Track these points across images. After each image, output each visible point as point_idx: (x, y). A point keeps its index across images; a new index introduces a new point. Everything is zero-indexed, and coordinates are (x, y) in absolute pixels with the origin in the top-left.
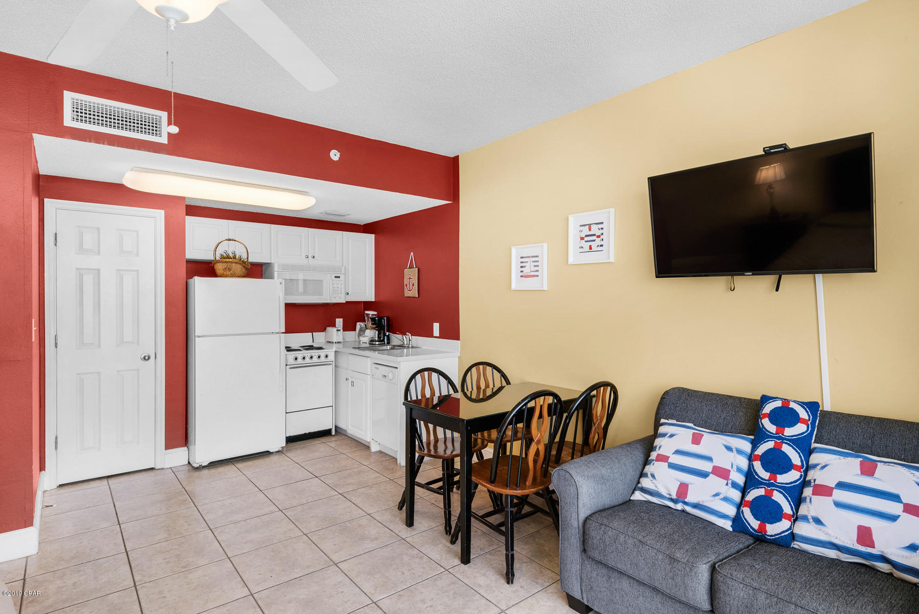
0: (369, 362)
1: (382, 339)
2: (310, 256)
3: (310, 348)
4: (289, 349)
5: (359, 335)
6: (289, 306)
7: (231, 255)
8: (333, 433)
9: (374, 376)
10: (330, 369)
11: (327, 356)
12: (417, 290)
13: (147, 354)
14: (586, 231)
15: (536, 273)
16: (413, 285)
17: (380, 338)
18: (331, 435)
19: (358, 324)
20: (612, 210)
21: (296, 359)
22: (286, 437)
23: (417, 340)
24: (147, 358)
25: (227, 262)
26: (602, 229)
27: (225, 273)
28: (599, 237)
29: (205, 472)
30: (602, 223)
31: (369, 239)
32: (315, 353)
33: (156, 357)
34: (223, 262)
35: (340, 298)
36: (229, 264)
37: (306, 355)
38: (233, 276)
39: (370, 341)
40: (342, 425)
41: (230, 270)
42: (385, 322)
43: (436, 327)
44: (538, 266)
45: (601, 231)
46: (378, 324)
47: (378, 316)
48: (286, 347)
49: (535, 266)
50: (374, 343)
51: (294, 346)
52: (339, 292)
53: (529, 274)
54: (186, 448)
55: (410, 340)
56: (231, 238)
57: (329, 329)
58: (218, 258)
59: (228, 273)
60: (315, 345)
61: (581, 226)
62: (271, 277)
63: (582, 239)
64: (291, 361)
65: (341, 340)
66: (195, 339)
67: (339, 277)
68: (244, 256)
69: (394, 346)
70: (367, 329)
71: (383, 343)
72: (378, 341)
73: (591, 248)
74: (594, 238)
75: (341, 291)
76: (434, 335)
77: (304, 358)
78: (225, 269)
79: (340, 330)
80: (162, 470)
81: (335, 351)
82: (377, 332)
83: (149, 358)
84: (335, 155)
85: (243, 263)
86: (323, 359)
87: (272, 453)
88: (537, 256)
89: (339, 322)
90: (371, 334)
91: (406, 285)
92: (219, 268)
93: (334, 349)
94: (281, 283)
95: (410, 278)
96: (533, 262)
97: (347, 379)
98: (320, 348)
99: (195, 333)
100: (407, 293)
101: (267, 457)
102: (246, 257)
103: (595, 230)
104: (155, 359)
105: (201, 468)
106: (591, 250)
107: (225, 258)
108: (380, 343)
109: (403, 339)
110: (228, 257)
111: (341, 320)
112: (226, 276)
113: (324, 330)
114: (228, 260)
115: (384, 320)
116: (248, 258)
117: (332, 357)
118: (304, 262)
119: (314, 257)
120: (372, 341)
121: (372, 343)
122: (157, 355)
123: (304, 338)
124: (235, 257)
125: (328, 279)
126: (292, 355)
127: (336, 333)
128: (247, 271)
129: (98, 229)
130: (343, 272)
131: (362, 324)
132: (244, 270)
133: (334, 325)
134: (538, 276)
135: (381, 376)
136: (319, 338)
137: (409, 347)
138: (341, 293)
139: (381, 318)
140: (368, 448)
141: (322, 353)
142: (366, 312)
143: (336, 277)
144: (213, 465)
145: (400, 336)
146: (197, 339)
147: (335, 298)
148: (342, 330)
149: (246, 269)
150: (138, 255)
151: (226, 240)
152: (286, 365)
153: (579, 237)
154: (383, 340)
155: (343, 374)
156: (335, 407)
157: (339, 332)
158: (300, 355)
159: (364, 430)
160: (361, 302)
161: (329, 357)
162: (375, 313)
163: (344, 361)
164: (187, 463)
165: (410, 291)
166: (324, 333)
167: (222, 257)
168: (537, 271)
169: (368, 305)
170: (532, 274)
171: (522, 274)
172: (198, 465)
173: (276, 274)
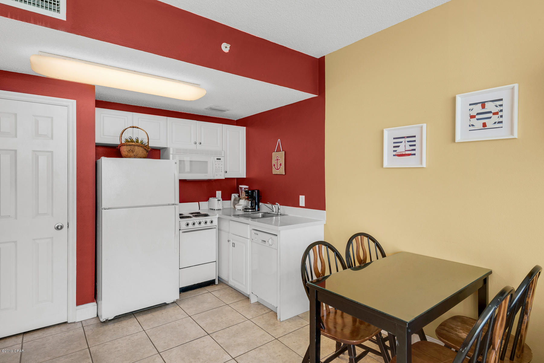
0: (249, 228)
1: (254, 207)
2: (198, 143)
3: (198, 215)
4: (182, 217)
5: (234, 204)
6: (182, 182)
7: (134, 140)
8: (217, 282)
9: (253, 241)
10: (214, 232)
11: (212, 222)
12: (284, 168)
13: (60, 224)
14: (478, 109)
15: (413, 152)
16: (281, 165)
17: (253, 206)
18: (215, 284)
19: (233, 195)
20: (516, 86)
21: (188, 225)
22: (180, 288)
23: (285, 209)
24: (59, 228)
25: (131, 145)
26: (501, 105)
27: (129, 155)
28: (495, 114)
29: (111, 326)
30: (501, 100)
31: (242, 131)
32: (202, 219)
33: (68, 226)
34: (127, 145)
35: (221, 175)
36: (132, 147)
37: (195, 221)
38: (135, 157)
39: (245, 209)
40: (224, 277)
41: (133, 151)
42: (255, 194)
43: (302, 199)
44: (415, 145)
45: (500, 108)
46: (250, 196)
47: (249, 189)
48: (180, 214)
49: (410, 146)
50: (248, 210)
51: (186, 214)
52: (220, 171)
53: (404, 153)
54: (95, 303)
55: (279, 209)
56: (134, 125)
57: (211, 199)
58: (123, 142)
59: (132, 154)
60: (202, 212)
61: (470, 105)
62: (167, 158)
63: (472, 117)
64: (184, 226)
65: (221, 208)
66: (102, 211)
67: (220, 159)
68: (145, 141)
69: (265, 213)
70: (240, 199)
71: (255, 210)
72: (251, 209)
73: (484, 125)
74: (490, 115)
75: (221, 170)
76: (300, 205)
77: (194, 224)
78: (129, 151)
79: (220, 200)
80: (73, 324)
81: (218, 218)
82: (250, 202)
83: (62, 227)
84: (225, 47)
85: (145, 147)
86: (209, 224)
87: (168, 304)
88: (415, 136)
89: (219, 193)
90: (244, 203)
91: (274, 165)
92: (124, 150)
93: (217, 216)
94: (176, 163)
95: (277, 160)
96: (408, 142)
97: (228, 241)
98: (206, 215)
99: (102, 206)
100: (275, 172)
101: (164, 309)
102: (147, 141)
103: (490, 107)
104: (68, 228)
105: (107, 322)
106: (486, 128)
107: (130, 142)
108: (252, 210)
109: (273, 208)
110: (132, 141)
111: (220, 192)
112: (130, 157)
113: (207, 200)
114: (131, 143)
115: (255, 192)
116: (148, 142)
117: (215, 222)
118: (193, 147)
119: (201, 143)
120: (246, 209)
121: (246, 210)
122: (69, 224)
123: (193, 207)
124: (137, 141)
125: (212, 160)
126: (184, 221)
127: (217, 202)
128: (147, 153)
129: (16, 115)
130: (223, 156)
131: (236, 195)
132: (145, 152)
133: (214, 196)
134: (414, 154)
135: (260, 241)
136: (204, 206)
137: (278, 214)
138: (221, 171)
139: (253, 191)
140: (248, 298)
141: (208, 219)
142: (240, 186)
143: (218, 159)
144: (118, 318)
145: (269, 205)
146: (103, 211)
147: (217, 175)
148: (221, 200)
149: (147, 151)
150: (52, 138)
151: (130, 127)
152: (180, 230)
153: (469, 115)
154: (255, 209)
155: (224, 237)
156: (218, 262)
157: (219, 201)
158: (190, 221)
159: (244, 284)
160: (235, 178)
161: (214, 223)
162: (247, 187)
163: (225, 225)
164: (96, 316)
165: (278, 169)
166: (207, 202)
167: (127, 141)
168: (414, 150)
169: (240, 181)
170: (407, 152)
171: (395, 153)
172: (105, 320)
173: (171, 156)
